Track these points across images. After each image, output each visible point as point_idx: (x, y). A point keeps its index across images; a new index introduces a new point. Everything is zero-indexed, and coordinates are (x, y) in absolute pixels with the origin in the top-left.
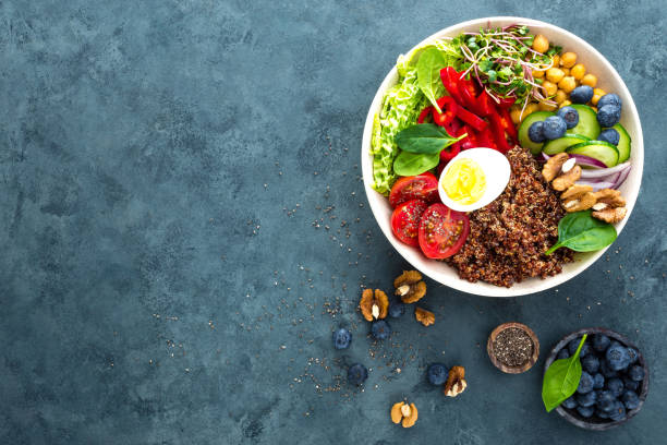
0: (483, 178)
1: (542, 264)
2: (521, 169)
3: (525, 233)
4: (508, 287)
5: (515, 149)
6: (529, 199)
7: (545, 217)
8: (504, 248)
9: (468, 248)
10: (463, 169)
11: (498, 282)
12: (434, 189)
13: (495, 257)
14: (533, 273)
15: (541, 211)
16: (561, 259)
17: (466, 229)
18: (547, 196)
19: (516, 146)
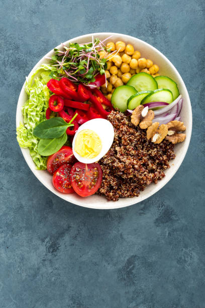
0: (98, 138)
1: (151, 175)
2: (119, 124)
3: (135, 162)
4: (137, 196)
5: (112, 113)
6: (130, 140)
7: (143, 147)
8: (126, 174)
9: (106, 182)
10: (84, 137)
11: (130, 195)
12: (71, 155)
13: (123, 181)
14: (148, 182)
15: (140, 144)
16: (162, 168)
17: (100, 172)
18: (140, 135)
19: (113, 111)
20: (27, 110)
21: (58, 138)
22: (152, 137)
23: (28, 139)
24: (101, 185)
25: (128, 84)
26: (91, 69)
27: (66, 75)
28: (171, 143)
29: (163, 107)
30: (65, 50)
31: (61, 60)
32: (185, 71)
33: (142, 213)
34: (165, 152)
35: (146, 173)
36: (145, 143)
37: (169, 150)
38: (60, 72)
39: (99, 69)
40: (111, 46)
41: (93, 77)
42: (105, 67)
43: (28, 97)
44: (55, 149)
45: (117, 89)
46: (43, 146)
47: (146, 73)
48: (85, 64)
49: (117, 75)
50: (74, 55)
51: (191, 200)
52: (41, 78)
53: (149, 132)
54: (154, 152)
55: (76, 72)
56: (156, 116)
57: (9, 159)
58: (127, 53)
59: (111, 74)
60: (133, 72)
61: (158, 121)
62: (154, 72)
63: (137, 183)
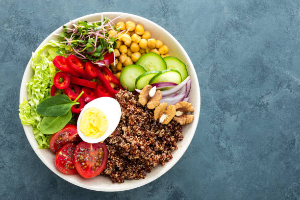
0: (104, 117)
1: (158, 157)
2: (126, 103)
3: (141, 143)
4: (144, 178)
5: (120, 92)
6: (137, 120)
7: (151, 127)
8: (132, 155)
9: (111, 163)
10: (90, 115)
11: (137, 177)
12: (76, 134)
13: (129, 162)
14: (155, 164)
15: (148, 124)
16: (170, 149)
17: (106, 152)
18: (147, 115)
19: (121, 90)
20: (32, 86)
21: (62, 116)
22: (160, 117)
23: (32, 116)
24: (106, 166)
25: (137, 63)
26: (100, 47)
27: (73, 51)
28: (179, 124)
29: (172, 88)
30: (73, 27)
31: (69, 37)
32: (196, 52)
33: (150, 195)
34: (173, 133)
35: (152, 154)
36: (153, 123)
37: (177, 131)
38: (67, 49)
39: (108, 48)
40: (121, 26)
41: (101, 55)
42: (114, 46)
43: (34, 72)
44: (59, 127)
45: (126, 68)
46: (46, 124)
47: (156, 54)
48: (93, 43)
49: (126, 54)
50: (83, 32)
51: (201, 182)
52: (48, 55)
53: (156, 113)
54: (161, 133)
55: (84, 49)
56: (164, 97)
57: (13, 136)
58: (137, 33)
59: (121, 53)
60: (143, 51)
61: (166, 102)
62: (164, 53)
63: (144, 164)
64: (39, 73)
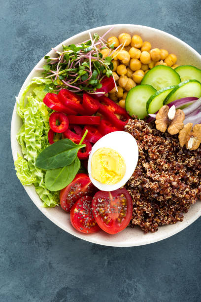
0: (119, 156)
1: (195, 191)
2: (141, 134)
3: (172, 179)
4: (181, 221)
5: (129, 122)
6: (159, 151)
7: (177, 157)
8: (163, 195)
9: (138, 210)
10: (101, 158)
11: (172, 221)
12: (89, 184)
13: (159, 205)
14: (193, 201)
15: (172, 155)
17: (129, 198)
18: (170, 143)
19: (130, 120)
20: (24, 137)
21: (69, 165)
22: (187, 142)
23: (31, 173)
24: (133, 215)
25: (142, 83)
26: (95, 72)
27: (64, 84)
29: (191, 104)
30: (58, 55)
31: (55, 69)
35: (187, 189)
36: (178, 151)
38: (56, 83)
39: (104, 71)
40: (113, 42)
41: (98, 82)
42: (111, 67)
43: (22, 121)
44: (67, 179)
46: (52, 179)
47: (163, 66)
48: (86, 68)
49: (126, 75)
50: (71, 59)
52: (34, 95)
53: (181, 138)
55: (76, 80)
56: (187, 115)
58: (135, 46)
59: (119, 76)
60: (145, 68)
61: (189, 122)
62: (172, 64)
63: (178, 204)
64: (29, 119)
